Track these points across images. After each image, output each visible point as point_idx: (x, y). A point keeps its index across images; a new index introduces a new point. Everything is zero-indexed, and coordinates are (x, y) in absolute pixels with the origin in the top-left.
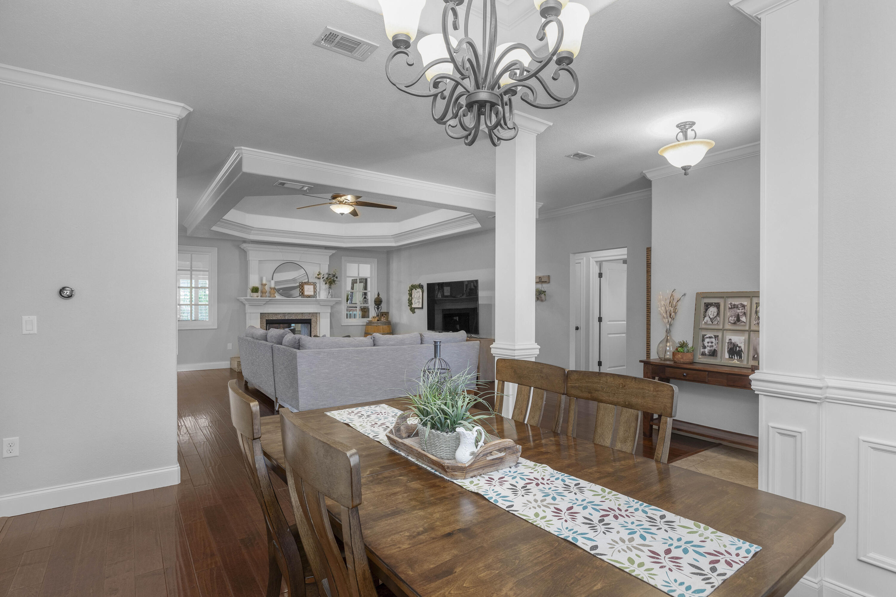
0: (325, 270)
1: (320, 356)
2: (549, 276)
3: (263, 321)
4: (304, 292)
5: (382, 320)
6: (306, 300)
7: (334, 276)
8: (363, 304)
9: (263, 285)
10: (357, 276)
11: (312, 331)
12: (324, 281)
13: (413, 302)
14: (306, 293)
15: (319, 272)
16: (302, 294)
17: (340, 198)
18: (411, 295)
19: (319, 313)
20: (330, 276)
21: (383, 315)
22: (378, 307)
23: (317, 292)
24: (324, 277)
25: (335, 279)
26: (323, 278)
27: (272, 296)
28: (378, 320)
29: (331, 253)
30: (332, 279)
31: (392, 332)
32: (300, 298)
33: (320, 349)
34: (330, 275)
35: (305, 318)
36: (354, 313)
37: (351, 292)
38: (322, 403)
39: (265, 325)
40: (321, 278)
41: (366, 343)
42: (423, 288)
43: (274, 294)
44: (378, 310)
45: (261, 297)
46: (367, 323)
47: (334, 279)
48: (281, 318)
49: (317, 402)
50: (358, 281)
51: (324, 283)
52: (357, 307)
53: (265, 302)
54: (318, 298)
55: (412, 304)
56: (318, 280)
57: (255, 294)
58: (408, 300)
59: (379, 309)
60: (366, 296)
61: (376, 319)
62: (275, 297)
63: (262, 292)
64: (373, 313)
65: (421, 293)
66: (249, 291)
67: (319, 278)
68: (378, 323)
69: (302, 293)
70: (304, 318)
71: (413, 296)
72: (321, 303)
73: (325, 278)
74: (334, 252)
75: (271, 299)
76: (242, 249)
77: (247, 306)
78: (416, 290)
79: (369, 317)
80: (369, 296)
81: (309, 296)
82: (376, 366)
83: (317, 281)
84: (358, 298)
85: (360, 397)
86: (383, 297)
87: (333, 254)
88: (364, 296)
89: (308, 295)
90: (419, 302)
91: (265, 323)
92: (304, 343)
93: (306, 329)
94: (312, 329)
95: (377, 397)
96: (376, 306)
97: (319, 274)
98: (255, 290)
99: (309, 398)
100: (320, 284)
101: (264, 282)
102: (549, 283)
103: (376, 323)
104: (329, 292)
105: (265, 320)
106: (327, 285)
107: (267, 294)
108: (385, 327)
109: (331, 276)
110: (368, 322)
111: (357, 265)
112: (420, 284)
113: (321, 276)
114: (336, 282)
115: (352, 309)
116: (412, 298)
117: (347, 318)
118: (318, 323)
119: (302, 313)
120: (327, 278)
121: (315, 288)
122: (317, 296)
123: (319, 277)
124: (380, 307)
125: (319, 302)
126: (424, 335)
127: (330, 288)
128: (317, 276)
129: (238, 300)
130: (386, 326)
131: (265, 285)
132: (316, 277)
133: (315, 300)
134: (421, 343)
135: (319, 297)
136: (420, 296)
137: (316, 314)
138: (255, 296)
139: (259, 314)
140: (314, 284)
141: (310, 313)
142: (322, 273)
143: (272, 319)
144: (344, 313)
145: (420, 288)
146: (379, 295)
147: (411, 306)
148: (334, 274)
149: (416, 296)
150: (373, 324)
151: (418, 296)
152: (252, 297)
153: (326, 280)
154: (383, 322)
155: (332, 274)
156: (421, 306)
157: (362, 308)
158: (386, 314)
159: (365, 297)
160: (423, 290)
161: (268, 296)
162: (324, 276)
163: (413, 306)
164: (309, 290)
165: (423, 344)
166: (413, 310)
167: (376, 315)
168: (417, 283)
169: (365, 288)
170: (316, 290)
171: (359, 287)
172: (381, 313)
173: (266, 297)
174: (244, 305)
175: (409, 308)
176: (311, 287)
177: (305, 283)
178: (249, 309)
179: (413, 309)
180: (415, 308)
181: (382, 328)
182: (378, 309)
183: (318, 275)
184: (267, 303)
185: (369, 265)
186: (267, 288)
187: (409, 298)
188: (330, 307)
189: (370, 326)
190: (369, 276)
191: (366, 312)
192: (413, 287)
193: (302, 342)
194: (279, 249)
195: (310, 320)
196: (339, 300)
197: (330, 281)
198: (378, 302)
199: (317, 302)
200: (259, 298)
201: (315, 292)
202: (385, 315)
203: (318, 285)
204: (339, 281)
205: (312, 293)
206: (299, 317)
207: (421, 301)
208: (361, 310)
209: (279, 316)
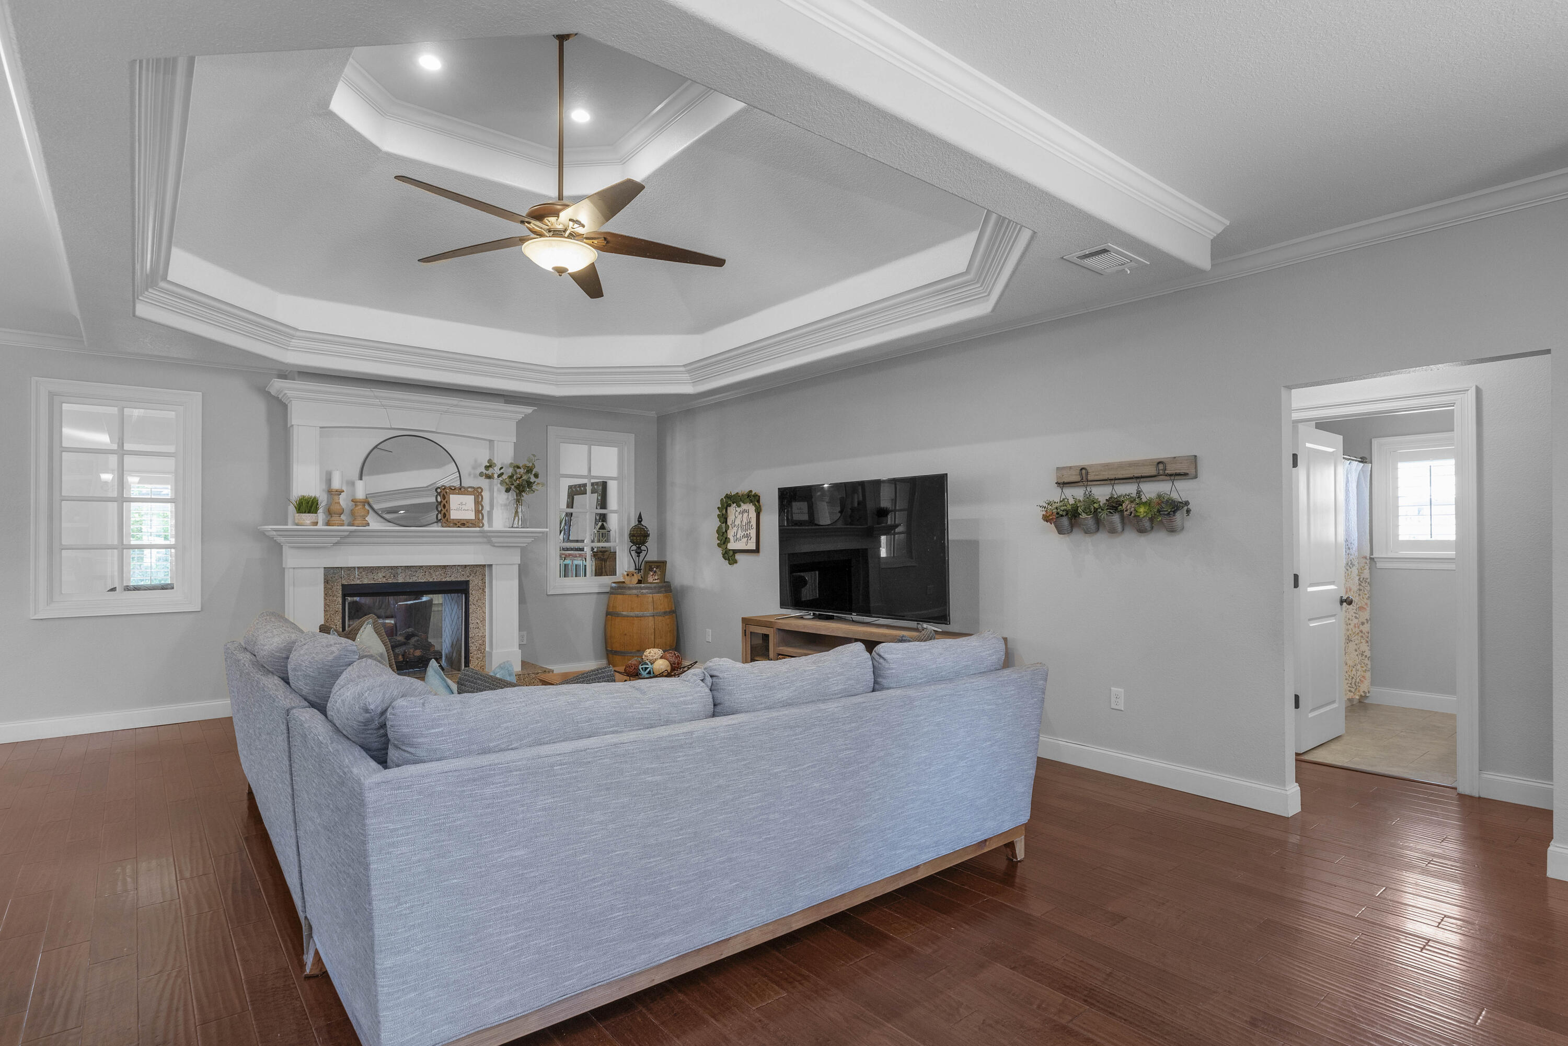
0: (505, 455)
1: (488, 791)
2: (1196, 456)
3: (334, 588)
4: (448, 511)
5: (650, 580)
6: (456, 532)
7: (529, 470)
8: (599, 541)
9: (333, 493)
10: (585, 473)
11: (471, 611)
12: (502, 483)
13: (731, 534)
14: (454, 515)
15: (490, 461)
16: (443, 515)
17: (553, 219)
18: (724, 518)
19: (490, 566)
20: (518, 470)
21: (651, 569)
22: (639, 548)
23: (485, 512)
24: (502, 474)
25: (533, 479)
26: (500, 475)
27: (356, 522)
28: (640, 582)
29: (520, 413)
30: (525, 477)
31: (674, 609)
32: (436, 528)
33: (485, 751)
34: (518, 467)
35: (453, 579)
36: (576, 562)
37: (567, 514)
38: (498, 1001)
39: (340, 600)
40: (496, 476)
41: (685, 703)
42: (758, 501)
43: (364, 517)
44: (639, 556)
45: (328, 524)
46: (612, 588)
47: (530, 478)
48: (384, 580)
49: (475, 1001)
50: (589, 488)
51: (503, 489)
52: (582, 550)
53: (335, 540)
54: (486, 528)
55: (729, 542)
56: (488, 480)
57: (307, 518)
58: (718, 531)
59: (642, 555)
60: (604, 523)
61: (635, 579)
62: (368, 524)
63: (329, 512)
64: (624, 563)
65: (753, 515)
66: (292, 509)
67: (489, 477)
68: (641, 588)
69: (445, 516)
70: (448, 579)
71: (729, 522)
72: (494, 540)
73: (505, 477)
74: (529, 410)
75: (355, 531)
76: (273, 397)
77: (286, 550)
78: (739, 506)
79: (613, 573)
80: (613, 522)
81: (463, 523)
82: (731, 797)
83: (483, 483)
84: (585, 530)
85: (663, 934)
86: (650, 523)
87: (526, 417)
88: (600, 524)
89: (459, 521)
90: (748, 536)
91: (340, 595)
92: (405, 730)
93: (456, 607)
94: (472, 608)
95: (731, 918)
96: (634, 548)
97: (490, 466)
98: (308, 506)
99: (431, 994)
100: (491, 490)
101: (336, 485)
102: (1196, 477)
103: (636, 588)
104: (517, 512)
105: (340, 587)
106: (512, 495)
107: (343, 517)
108: (659, 597)
109: (522, 471)
110: (614, 585)
111: (585, 447)
112: (751, 491)
113: (496, 471)
114: (534, 487)
115: (570, 555)
116: (727, 528)
117: (560, 577)
118: (487, 590)
119: (445, 567)
120: (511, 477)
121: (478, 503)
122: (485, 521)
123: (490, 472)
124: (643, 548)
125: (488, 539)
126: (886, 656)
127: (518, 501)
128: (485, 471)
129: (263, 533)
130: (661, 595)
131: (340, 492)
132: (481, 474)
133: (480, 532)
134: (877, 686)
135: (490, 524)
136: (750, 522)
137: (481, 570)
138: (308, 522)
139: (322, 570)
140: (477, 493)
141: (466, 566)
142: (498, 462)
143: (358, 582)
144: (554, 563)
145: (751, 502)
146: (640, 519)
147: (724, 546)
148: (530, 465)
149: (738, 522)
150: (628, 592)
151: (745, 521)
152: (297, 525)
153: (507, 481)
154: (653, 585)
155: (525, 466)
156: (752, 546)
157: (595, 550)
158: (661, 565)
159: (603, 525)
160: (760, 506)
161: (346, 522)
162: (502, 471)
163: (731, 546)
164: (462, 507)
165: (883, 688)
166: (730, 556)
167: (632, 569)
168: (742, 488)
169: (603, 503)
170: (482, 507)
171: (588, 501)
172: (647, 562)
173: (342, 525)
174: (279, 547)
175: (719, 552)
176: (469, 500)
177: (453, 490)
178: (292, 558)
179: (731, 553)
180: (735, 552)
181: (650, 599)
182: (638, 553)
183: (487, 468)
184: (343, 541)
185: (616, 449)
186: (344, 501)
187: (720, 528)
188: (519, 550)
189: (620, 597)
190: (615, 474)
191: (605, 561)
192: (731, 500)
193: (398, 726)
194: (376, 397)
195: (467, 583)
196: (543, 533)
197: (519, 485)
198: (639, 537)
199: (484, 537)
200: (320, 526)
201: (478, 511)
202: (657, 567)
203: (486, 494)
204: (543, 485)
205: (471, 516)
206: (436, 577)
207: (753, 533)
208: (594, 556)
209: (380, 575)
